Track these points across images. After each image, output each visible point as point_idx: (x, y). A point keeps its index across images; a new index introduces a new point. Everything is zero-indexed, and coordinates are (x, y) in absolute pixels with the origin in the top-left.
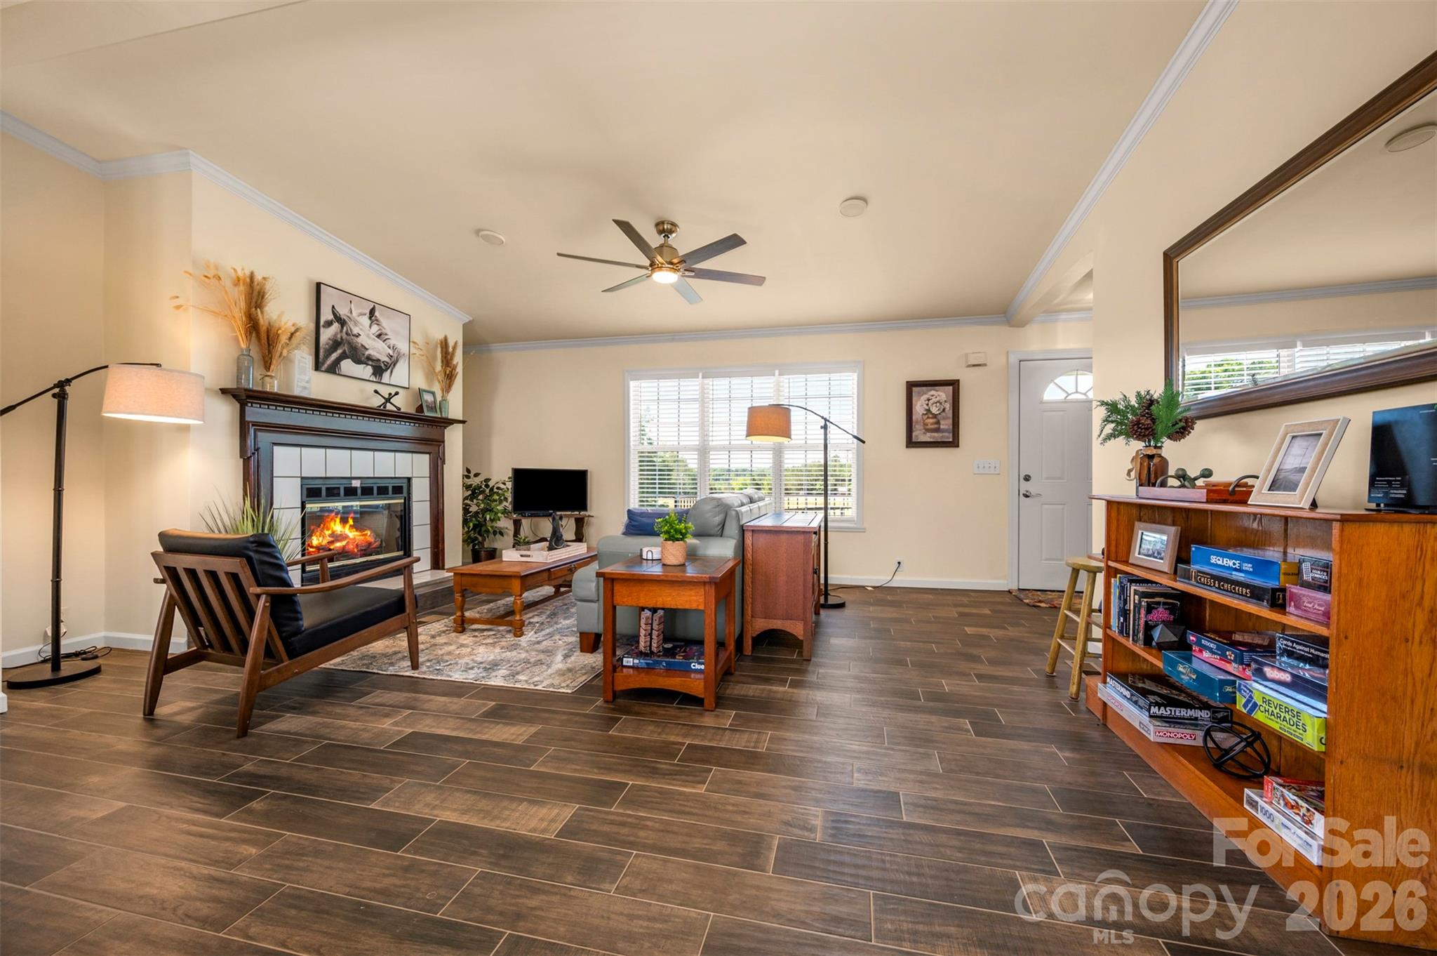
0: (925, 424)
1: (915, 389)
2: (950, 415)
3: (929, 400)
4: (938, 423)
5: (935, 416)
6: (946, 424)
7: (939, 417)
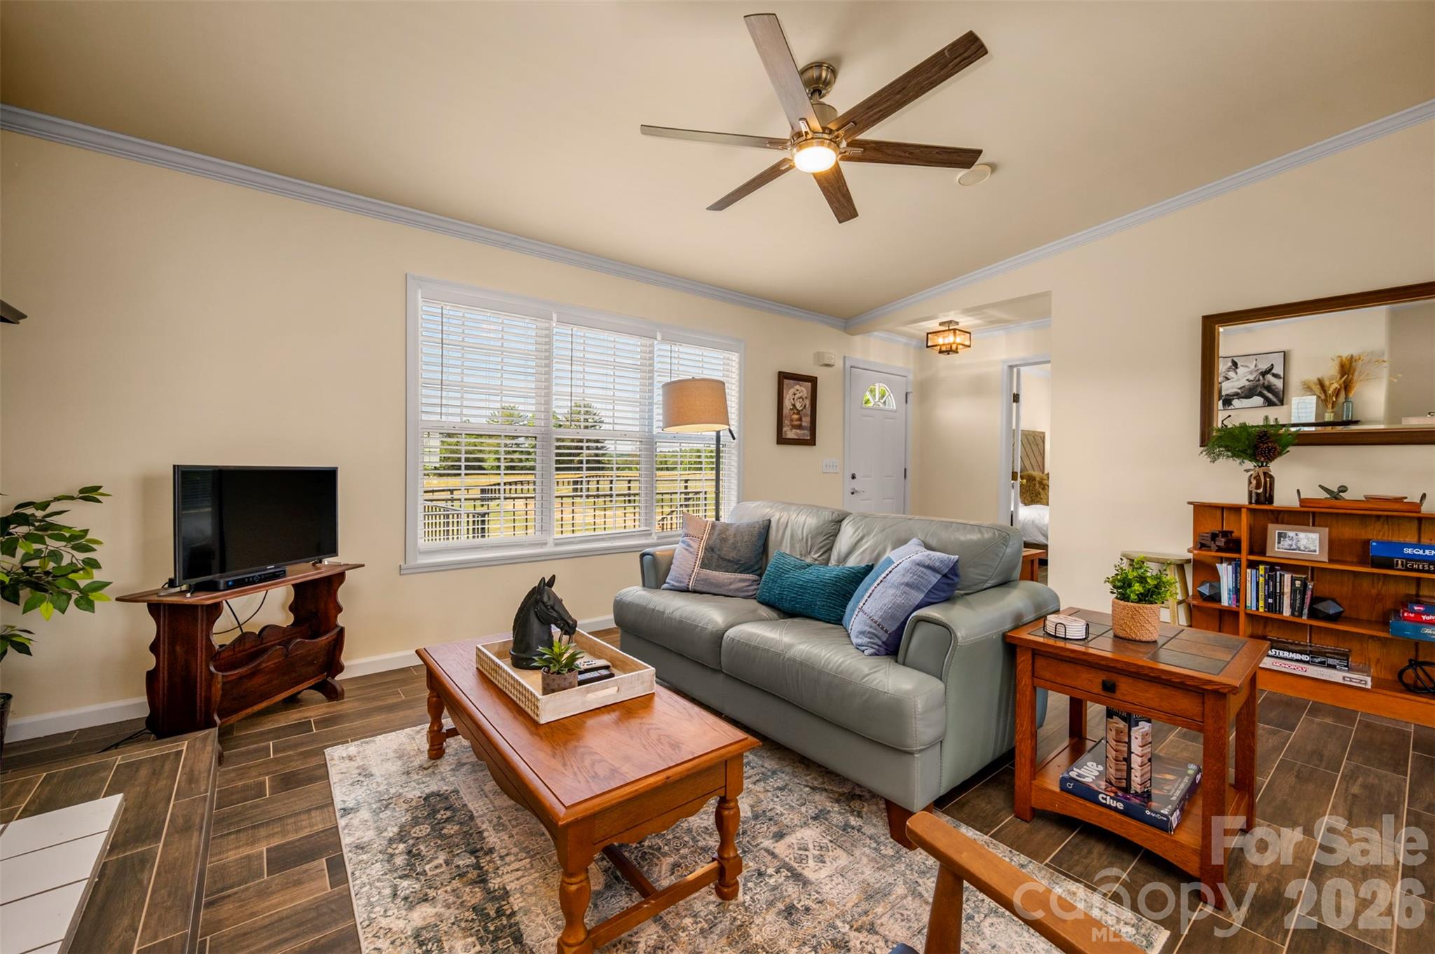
0: (792, 420)
1: (786, 381)
2: (809, 413)
3: (795, 394)
4: (800, 419)
5: (799, 412)
6: (806, 422)
7: (801, 413)
